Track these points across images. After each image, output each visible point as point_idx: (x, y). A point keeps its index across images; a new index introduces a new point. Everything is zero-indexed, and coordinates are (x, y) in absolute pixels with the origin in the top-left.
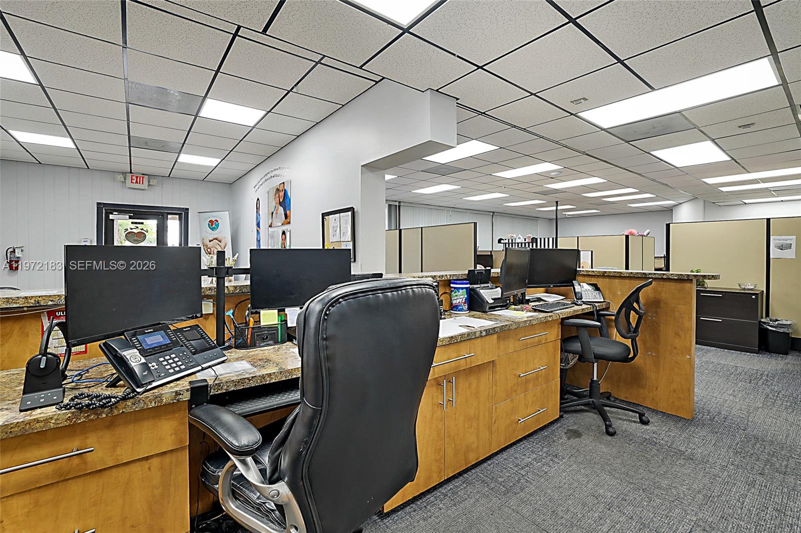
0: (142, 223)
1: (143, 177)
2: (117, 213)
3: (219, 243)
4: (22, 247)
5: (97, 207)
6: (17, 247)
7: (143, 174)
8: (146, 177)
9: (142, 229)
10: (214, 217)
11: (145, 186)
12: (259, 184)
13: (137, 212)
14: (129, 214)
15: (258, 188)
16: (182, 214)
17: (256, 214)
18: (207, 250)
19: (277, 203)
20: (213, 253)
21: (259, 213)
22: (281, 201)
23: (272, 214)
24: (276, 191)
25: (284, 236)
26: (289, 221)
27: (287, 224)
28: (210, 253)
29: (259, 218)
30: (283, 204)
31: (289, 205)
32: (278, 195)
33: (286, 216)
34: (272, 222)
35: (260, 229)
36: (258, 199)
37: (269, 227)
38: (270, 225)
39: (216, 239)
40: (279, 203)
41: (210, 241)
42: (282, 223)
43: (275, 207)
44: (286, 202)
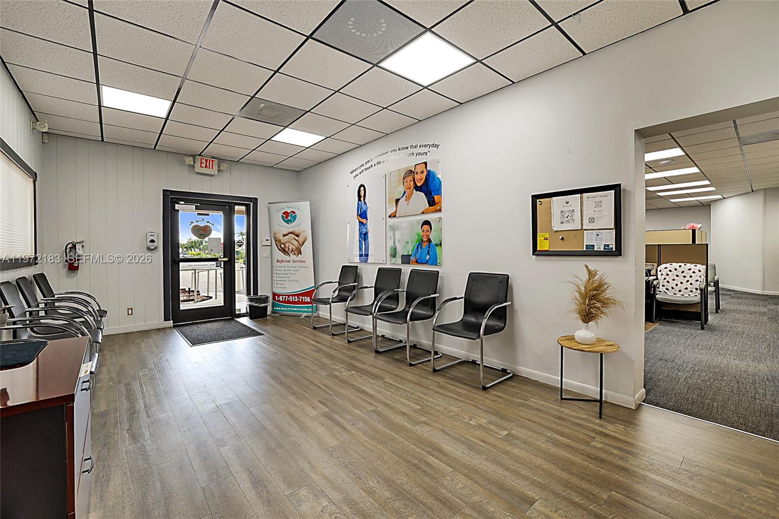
0: (208, 215)
1: (213, 161)
2: (183, 203)
3: (296, 238)
4: (83, 242)
5: (164, 195)
6: (77, 243)
7: (213, 157)
8: (216, 160)
9: (208, 222)
10: (290, 207)
11: (214, 171)
12: (362, 168)
13: (205, 202)
14: (196, 204)
15: (360, 173)
16: (250, 204)
17: (358, 204)
18: (280, 246)
19: (410, 188)
20: (288, 249)
21: (365, 202)
22: (419, 184)
23: (397, 201)
24: (406, 174)
25: (426, 227)
26: (439, 208)
27: (433, 212)
28: (284, 250)
29: (364, 208)
30: (424, 188)
31: (439, 189)
32: (411, 178)
33: (432, 202)
34: (396, 210)
35: (367, 220)
36: (362, 185)
37: (390, 217)
38: (391, 215)
39: (292, 233)
40: (414, 187)
41: (284, 236)
42: (421, 211)
43: (405, 193)
44: (431, 186)
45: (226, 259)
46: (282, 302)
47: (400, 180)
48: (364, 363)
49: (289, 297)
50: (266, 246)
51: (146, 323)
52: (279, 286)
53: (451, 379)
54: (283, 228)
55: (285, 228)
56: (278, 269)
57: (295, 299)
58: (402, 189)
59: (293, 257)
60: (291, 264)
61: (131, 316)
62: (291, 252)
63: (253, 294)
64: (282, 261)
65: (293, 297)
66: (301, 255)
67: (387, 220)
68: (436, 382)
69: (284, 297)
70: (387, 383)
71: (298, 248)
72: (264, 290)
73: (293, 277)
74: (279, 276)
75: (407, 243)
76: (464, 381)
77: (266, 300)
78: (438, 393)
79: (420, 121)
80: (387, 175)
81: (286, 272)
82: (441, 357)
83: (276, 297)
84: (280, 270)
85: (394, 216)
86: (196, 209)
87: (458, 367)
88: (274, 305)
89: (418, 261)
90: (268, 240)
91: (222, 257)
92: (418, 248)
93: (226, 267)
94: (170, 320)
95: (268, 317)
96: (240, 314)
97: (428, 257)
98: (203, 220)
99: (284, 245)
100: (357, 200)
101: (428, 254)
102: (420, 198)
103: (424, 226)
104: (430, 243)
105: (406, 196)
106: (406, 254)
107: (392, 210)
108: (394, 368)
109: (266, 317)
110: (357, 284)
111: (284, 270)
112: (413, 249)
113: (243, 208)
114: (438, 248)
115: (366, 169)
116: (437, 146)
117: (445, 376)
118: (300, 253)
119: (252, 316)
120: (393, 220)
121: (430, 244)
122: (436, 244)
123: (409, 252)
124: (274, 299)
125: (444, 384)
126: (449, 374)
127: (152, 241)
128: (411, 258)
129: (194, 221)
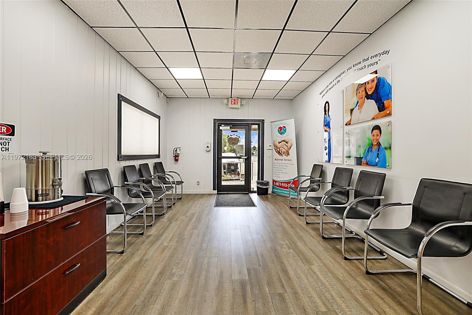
0: (236, 131)
1: (238, 100)
2: (224, 125)
4: (180, 147)
5: (214, 122)
6: (178, 148)
7: (238, 98)
8: (240, 99)
9: (237, 136)
10: (283, 124)
11: (238, 106)
12: (327, 89)
13: (234, 124)
14: (230, 126)
15: (326, 93)
16: (260, 124)
17: (324, 117)
18: (277, 150)
19: (362, 98)
20: (282, 152)
21: (328, 115)
22: (370, 93)
23: (352, 110)
24: (358, 86)
25: (376, 132)
26: (388, 112)
27: (382, 117)
28: (279, 152)
29: (328, 120)
30: (375, 96)
31: (389, 94)
32: (363, 89)
33: (382, 108)
34: (351, 119)
35: (330, 129)
36: (327, 102)
37: (346, 125)
38: (347, 124)
39: (284, 141)
40: (365, 96)
41: (279, 143)
42: (372, 117)
43: (358, 102)
44: (381, 92)
45: (246, 157)
46: (278, 186)
47: (354, 92)
48: (306, 245)
49: (282, 184)
50: (269, 149)
51: (205, 190)
52: (276, 176)
53: (384, 289)
54: (279, 138)
55: (280, 137)
56: (276, 164)
57: (285, 185)
58: (355, 100)
59: (284, 157)
60: (283, 162)
61: (198, 186)
62: (283, 153)
63: (261, 180)
64: (278, 160)
65: (284, 184)
66: (289, 155)
67: (344, 128)
68: (361, 286)
69: (279, 183)
70: (312, 270)
71: (288, 151)
72: (267, 178)
73: (284, 171)
74: (276, 169)
75: (360, 146)
76: (399, 298)
77: (267, 184)
78: (357, 300)
79: (371, 34)
80: (344, 90)
81: (280, 167)
82: (386, 258)
83: (274, 183)
84: (277, 166)
85: (350, 124)
86: (230, 128)
87: (401, 277)
88: (273, 188)
89: (368, 163)
90: (271, 146)
91: (244, 156)
92: (368, 151)
93: (246, 162)
94: (216, 190)
95: (268, 195)
96: (254, 191)
97: (378, 159)
98: (234, 134)
99: (279, 149)
100: (324, 114)
101: (378, 157)
102: (371, 105)
103: (374, 131)
104: (379, 146)
105: (359, 106)
106: (358, 157)
107: (347, 120)
108: (328, 257)
109: (267, 195)
110: (321, 179)
111: (279, 166)
112: (364, 152)
113: (257, 126)
114: (387, 152)
115: (330, 89)
116: (387, 52)
117: (377, 283)
118: (288, 154)
119: (259, 193)
120: (349, 127)
121: (379, 148)
122: (385, 148)
123: (361, 155)
124: (273, 184)
125: (371, 293)
126: (384, 282)
127: (208, 147)
128: (362, 160)
129: (230, 136)
